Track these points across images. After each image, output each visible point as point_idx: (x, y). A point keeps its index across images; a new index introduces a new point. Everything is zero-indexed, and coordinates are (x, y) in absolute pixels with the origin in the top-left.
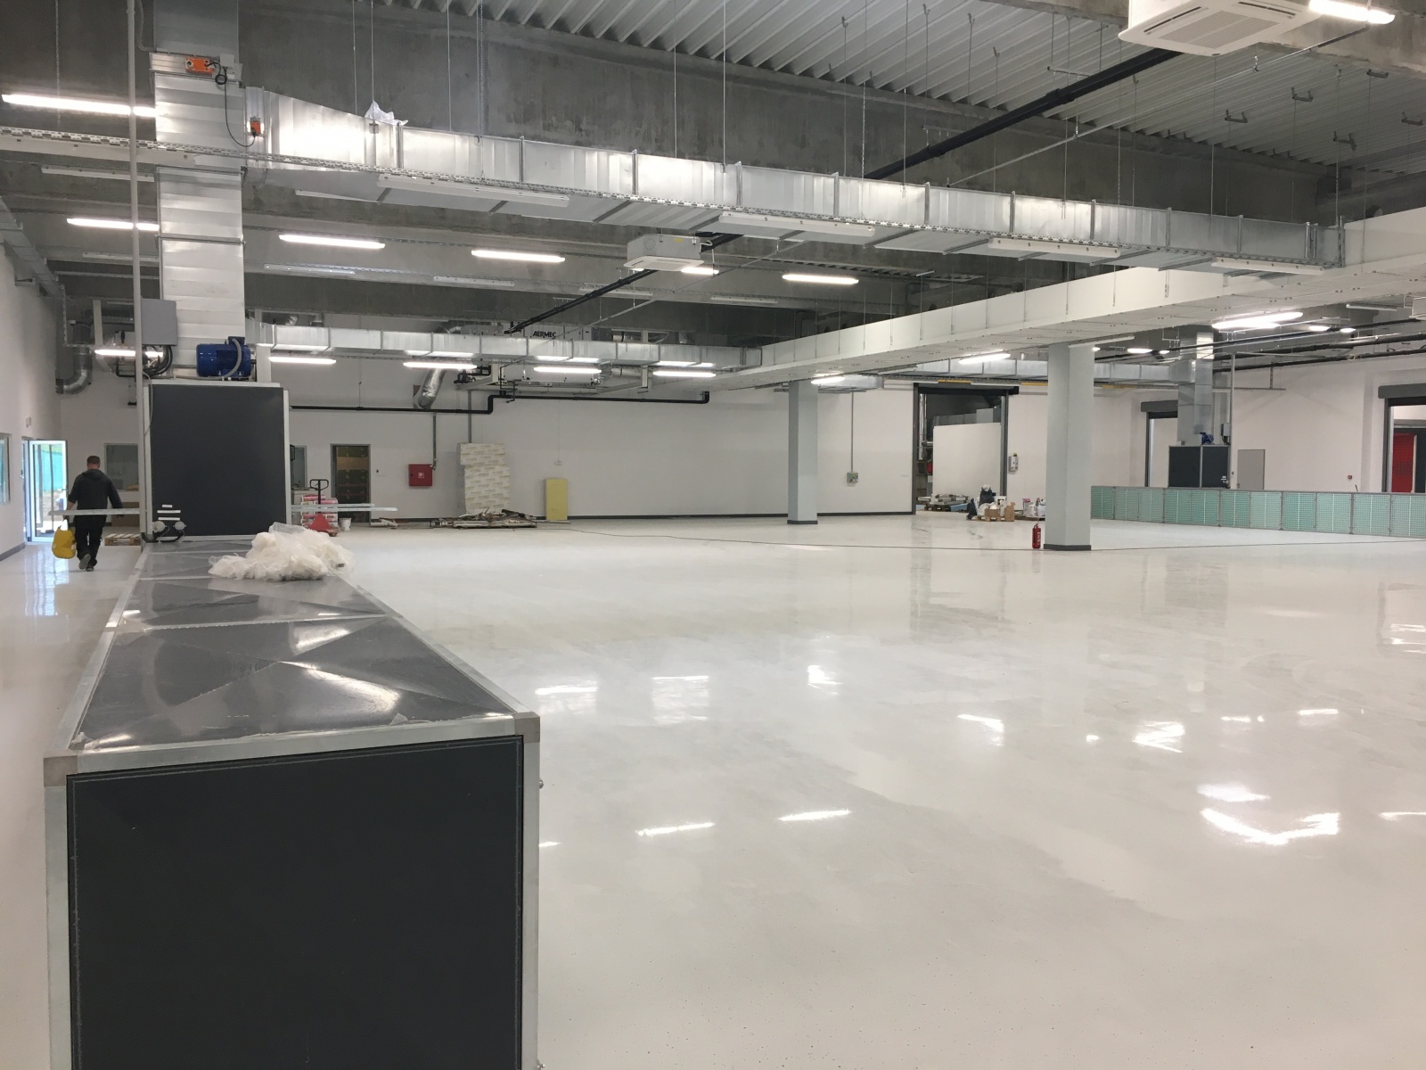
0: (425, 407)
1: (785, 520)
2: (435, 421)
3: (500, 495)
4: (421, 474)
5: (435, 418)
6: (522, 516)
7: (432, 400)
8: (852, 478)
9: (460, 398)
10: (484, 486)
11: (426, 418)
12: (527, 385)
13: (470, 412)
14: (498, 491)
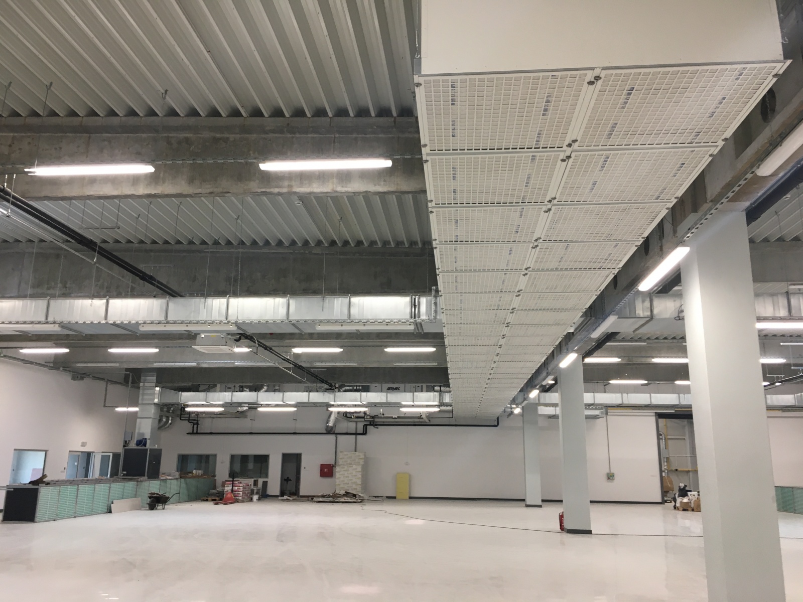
0: (330, 431)
1: (523, 504)
2: (336, 439)
3: (355, 483)
4: (326, 470)
5: (336, 438)
6: (354, 496)
7: (332, 428)
8: (610, 477)
9: (351, 426)
10: (347, 477)
11: (332, 437)
12: (381, 418)
13: (356, 434)
14: (354, 480)
